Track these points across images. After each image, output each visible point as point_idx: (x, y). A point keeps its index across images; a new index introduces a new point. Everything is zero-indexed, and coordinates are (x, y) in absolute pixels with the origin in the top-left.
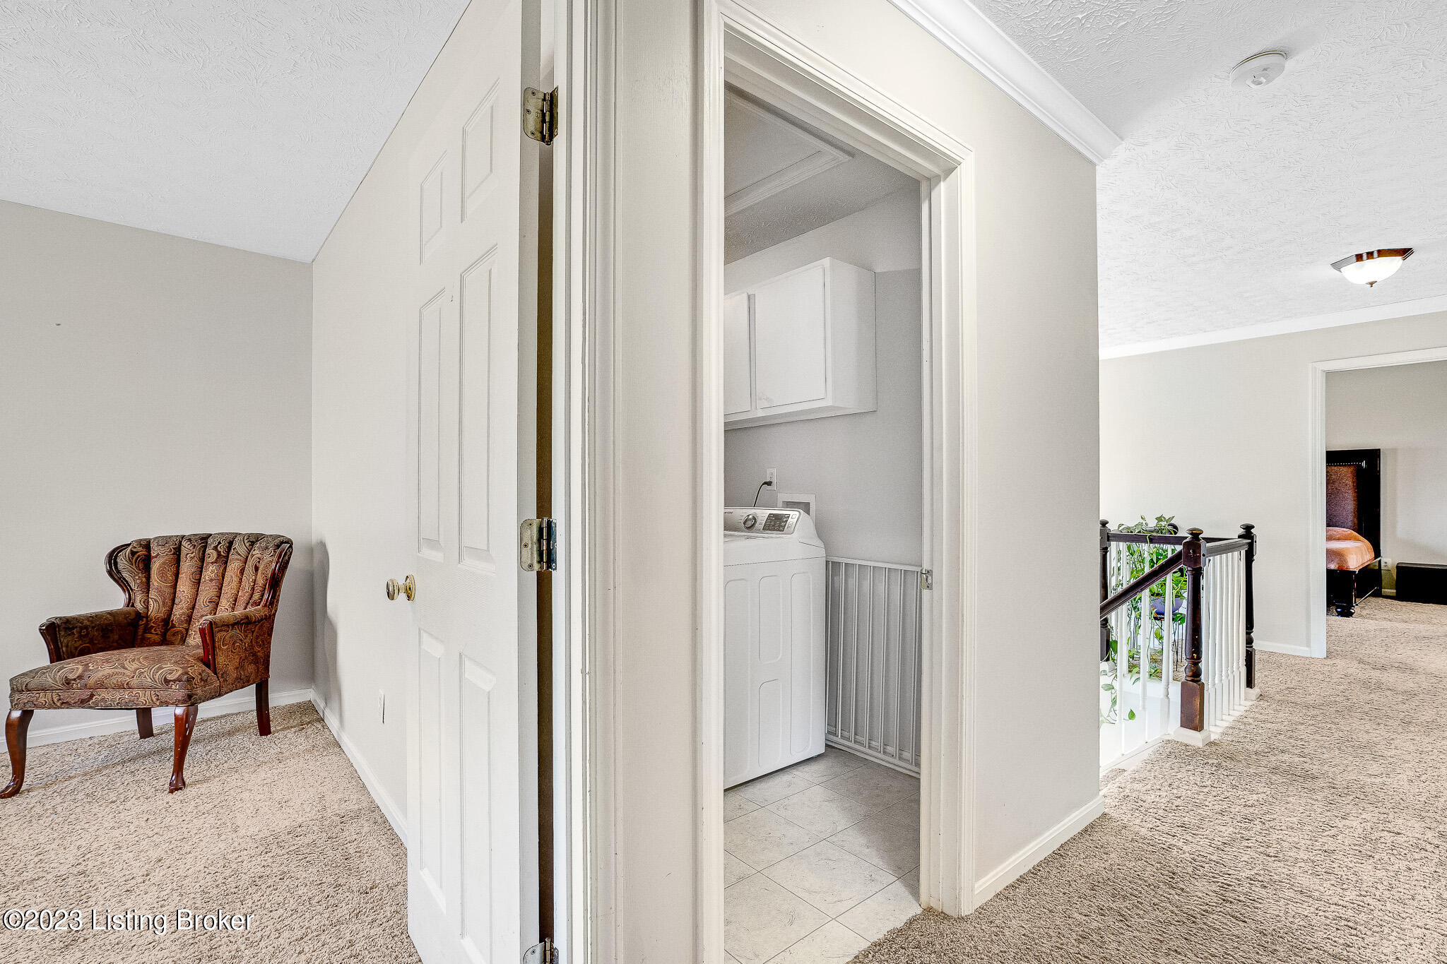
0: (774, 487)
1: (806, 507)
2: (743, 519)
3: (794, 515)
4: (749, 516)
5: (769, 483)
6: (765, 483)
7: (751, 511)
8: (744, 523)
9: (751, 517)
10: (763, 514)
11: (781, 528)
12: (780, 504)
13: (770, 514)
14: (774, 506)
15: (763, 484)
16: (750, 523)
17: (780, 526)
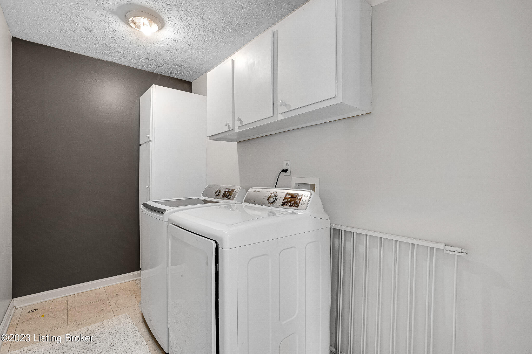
0: (289, 173)
1: (313, 187)
2: (268, 196)
3: (305, 194)
4: (271, 194)
5: (286, 171)
6: (283, 171)
7: (273, 191)
8: (268, 200)
9: (273, 194)
10: (282, 193)
11: (296, 205)
12: (293, 185)
13: (287, 193)
14: (289, 187)
15: (282, 171)
16: (272, 200)
17: (295, 203)
